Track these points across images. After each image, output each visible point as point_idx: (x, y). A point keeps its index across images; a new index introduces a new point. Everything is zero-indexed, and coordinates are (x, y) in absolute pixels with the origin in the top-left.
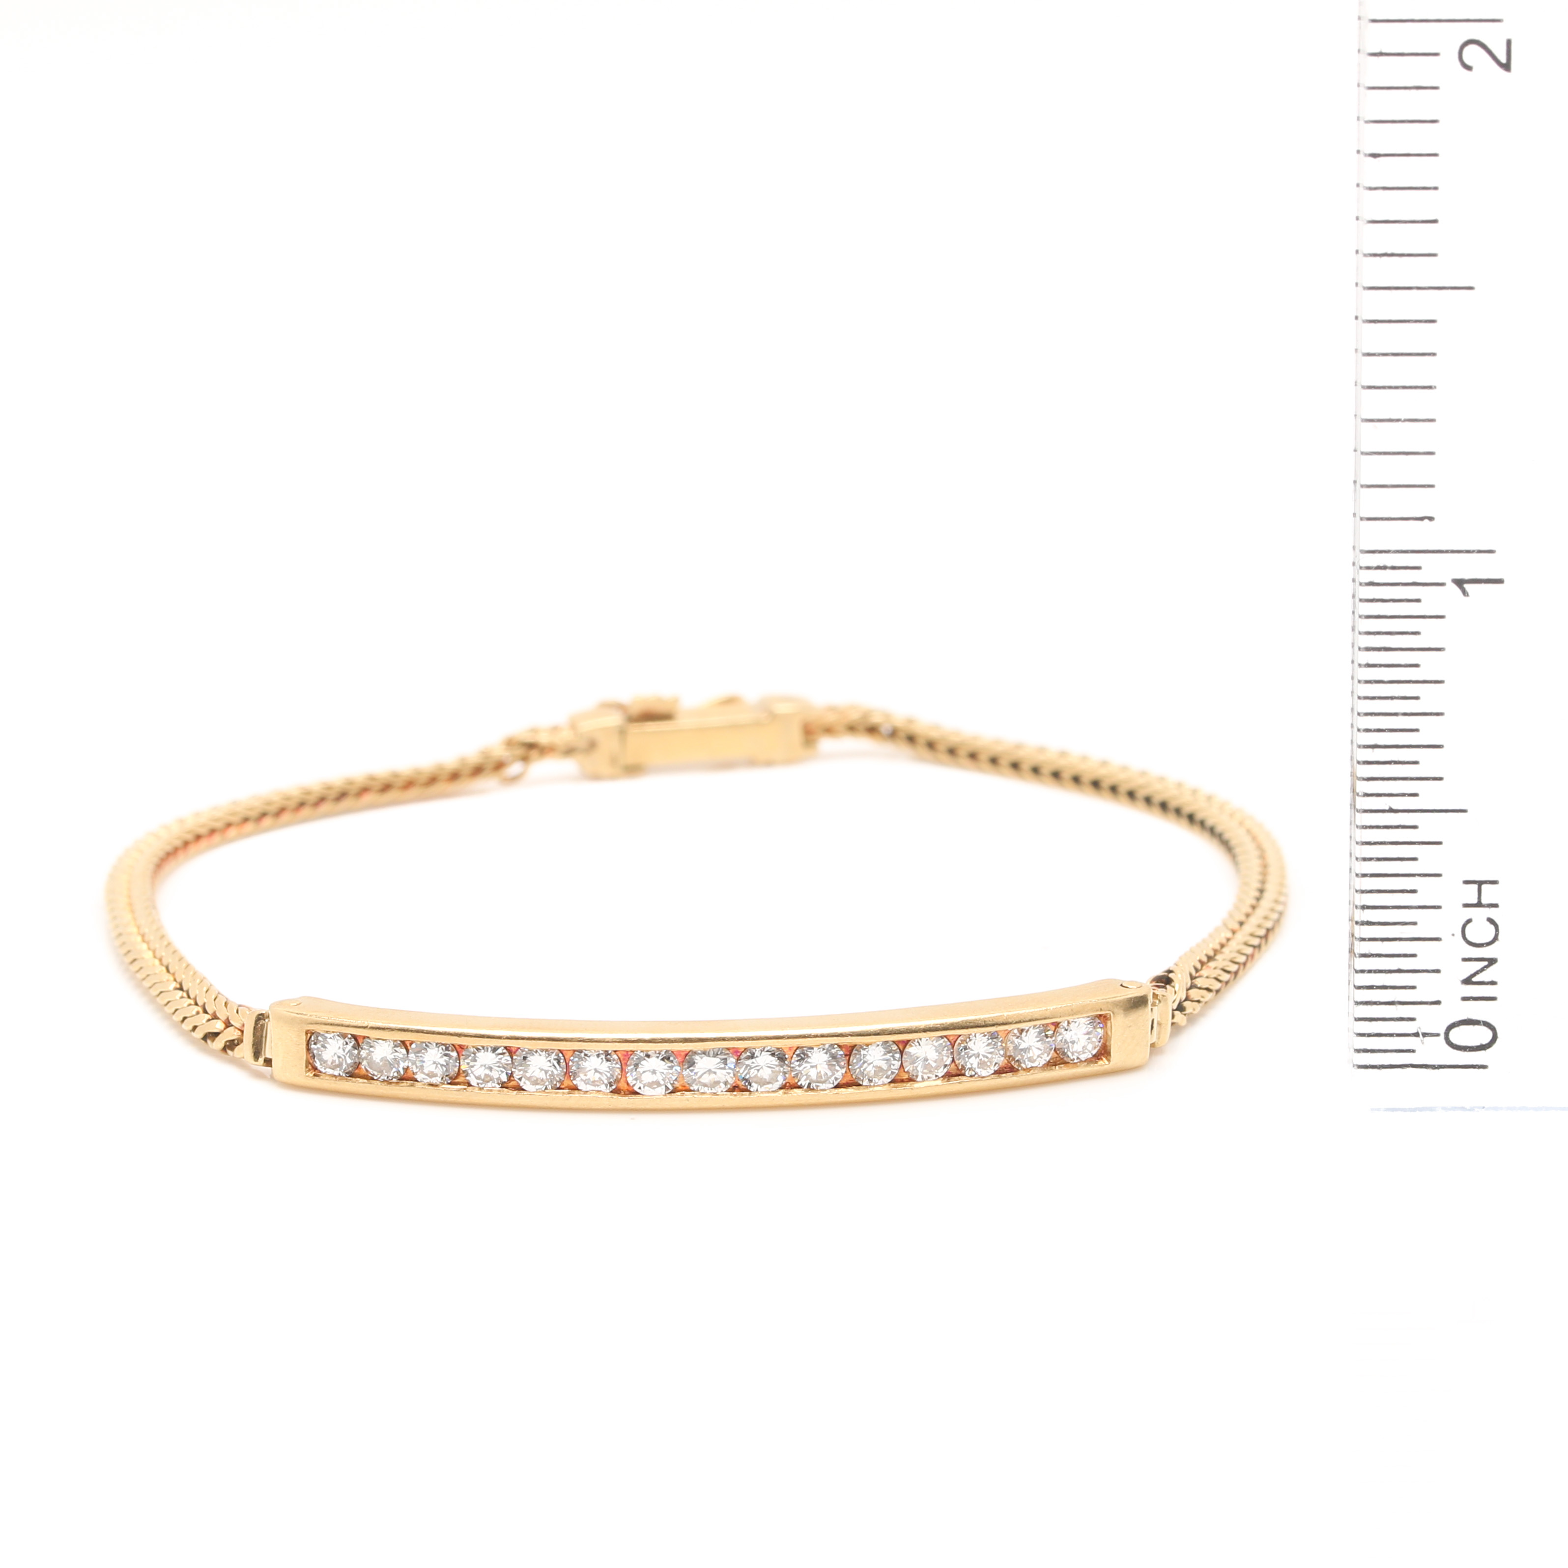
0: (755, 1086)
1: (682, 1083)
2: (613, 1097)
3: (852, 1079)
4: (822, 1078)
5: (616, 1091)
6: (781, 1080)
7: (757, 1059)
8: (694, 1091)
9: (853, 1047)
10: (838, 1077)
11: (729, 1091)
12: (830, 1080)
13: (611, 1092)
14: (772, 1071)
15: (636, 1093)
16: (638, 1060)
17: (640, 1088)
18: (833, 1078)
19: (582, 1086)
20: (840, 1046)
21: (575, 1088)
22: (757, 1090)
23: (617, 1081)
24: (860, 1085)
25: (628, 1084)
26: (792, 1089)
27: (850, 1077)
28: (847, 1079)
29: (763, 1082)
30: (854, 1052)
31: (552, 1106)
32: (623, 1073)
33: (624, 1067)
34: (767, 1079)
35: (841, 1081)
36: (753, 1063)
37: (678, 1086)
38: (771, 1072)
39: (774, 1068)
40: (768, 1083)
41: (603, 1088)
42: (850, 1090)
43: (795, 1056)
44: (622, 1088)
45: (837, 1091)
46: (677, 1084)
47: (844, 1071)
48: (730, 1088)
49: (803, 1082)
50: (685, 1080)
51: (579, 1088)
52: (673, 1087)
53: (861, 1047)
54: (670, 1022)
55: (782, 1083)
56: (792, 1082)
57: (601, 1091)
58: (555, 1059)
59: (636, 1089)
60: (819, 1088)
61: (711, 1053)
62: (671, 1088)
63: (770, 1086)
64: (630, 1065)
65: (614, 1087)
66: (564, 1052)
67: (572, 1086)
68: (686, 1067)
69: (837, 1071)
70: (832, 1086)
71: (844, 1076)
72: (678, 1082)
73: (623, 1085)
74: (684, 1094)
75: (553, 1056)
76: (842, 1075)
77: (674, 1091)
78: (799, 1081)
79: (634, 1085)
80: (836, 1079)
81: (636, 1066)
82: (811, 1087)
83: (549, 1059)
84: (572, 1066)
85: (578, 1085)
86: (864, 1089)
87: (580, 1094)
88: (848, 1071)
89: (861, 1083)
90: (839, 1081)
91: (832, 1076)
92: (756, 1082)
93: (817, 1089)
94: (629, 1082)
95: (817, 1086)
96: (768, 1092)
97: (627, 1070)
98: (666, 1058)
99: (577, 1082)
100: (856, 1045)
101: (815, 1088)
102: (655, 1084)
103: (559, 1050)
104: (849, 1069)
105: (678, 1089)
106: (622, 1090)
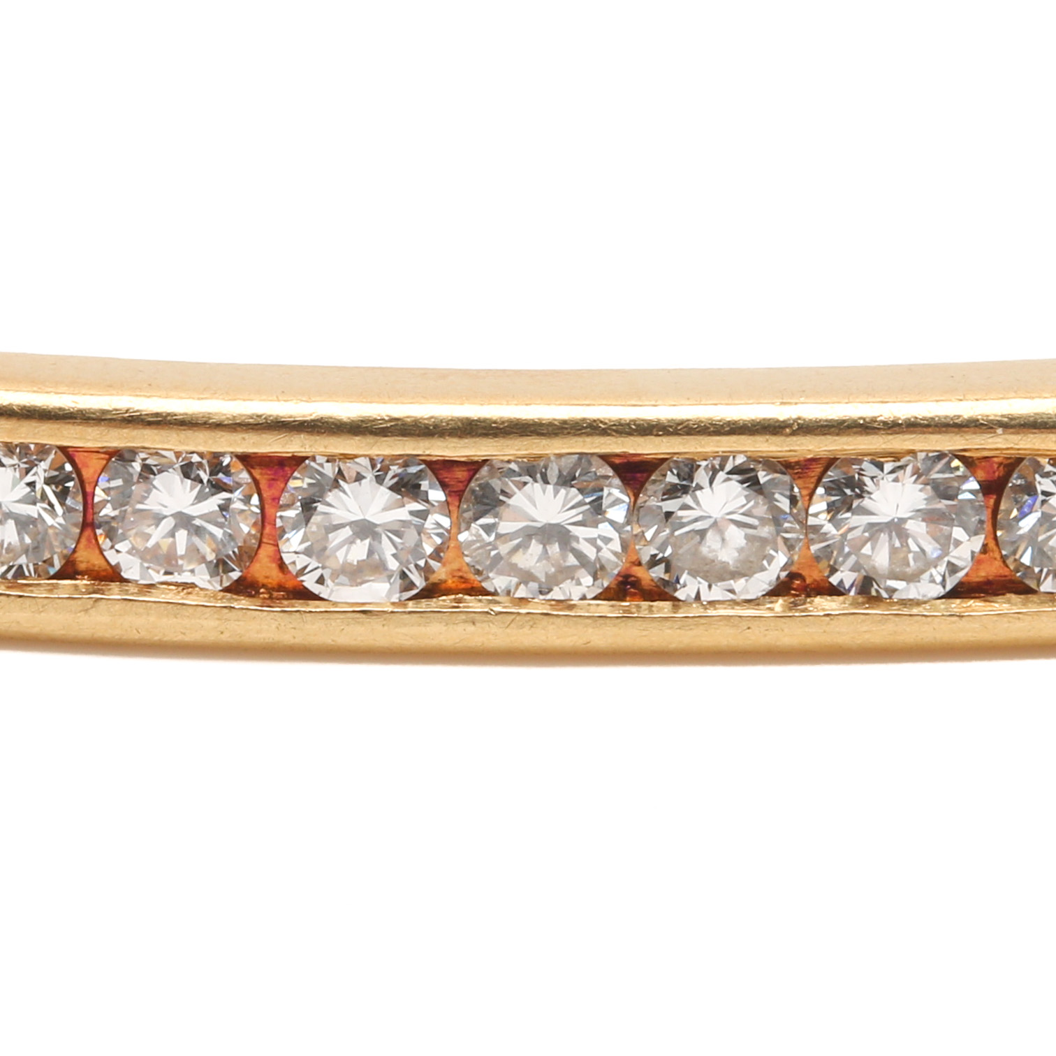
0: (689, 587)
1: (455, 566)
2: (235, 605)
3: (1005, 572)
4: (908, 565)
5: (244, 587)
6: (777, 565)
7: (698, 493)
8: (495, 594)
9: (1013, 464)
10: (959, 563)
11: (606, 595)
12: (933, 571)
13: (227, 590)
14: (747, 537)
15: (306, 595)
16: (316, 489)
17: (321, 581)
18: (942, 568)
19: (132, 569)
20: (968, 462)
21: (113, 575)
22: (698, 597)
23: (247, 555)
24: (1028, 591)
25: (282, 566)
26: (809, 596)
27: (998, 563)
28: (991, 570)
29: (715, 573)
30: (1015, 481)
31: (35, 630)
32: (268, 529)
33: (269, 510)
34: (731, 563)
35: (967, 575)
36: (685, 507)
37: (443, 577)
38: (743, 542)
39: (754, 527)
40: (735, 575)
41: (202, 578)
42: (1003, 605)
43: (820, 491)
44: (262, 580)
45: (956, 605)
46: (440, 572)
47: (977, 543)
48: (607, 589)
49: (845, 576)
50: (467, 560)
51: (125, 575)
52: (427, 579)
53: (1037, 467)
54: (424, 373)
55: (778, 577)
56: (812, 576)
57: (193, 585)
58: (48, 482)
59: (309, 582)
60: (896, 597)
61: (553, 474)
62: (420, 582)
63: (739, 584)
64: (288, 506)
65: (235, 575)
66: (79, 458)
67: (105, 570)
68: (468, 515)
69: (958, 543)
70: (940, 591)
71: (977, 560)
72: (444, 565)
73: (263, 569)
74: (459, 601)
75: (42, 471)
76: (973, 557)
77: (431, 591)
78: (833, 570)
79: (302, 571)
80: (953, 568)
81: (308, 507)
82: (874, 593)
83: (29, 478)
84: (104, 503)
85: (123, 566)
86: (1042, 602)
87: (127, 592)
88: (992, 544)
89: (1033, 585)
90: (961, 574)
91: (940, 558)
92: (694, 574)
93: (890, 598)
94: (287, 559)
95: (892, 591)
96: (734, 603)
97: (279, 523)
98: (407, 487)
99: (121, 555)
100: (1020, 460)
101: (885, 595)
102: (372, 567)
103: (63, 449)
104: (995, 538)
105: (443, 586)
106: (264, 586)
